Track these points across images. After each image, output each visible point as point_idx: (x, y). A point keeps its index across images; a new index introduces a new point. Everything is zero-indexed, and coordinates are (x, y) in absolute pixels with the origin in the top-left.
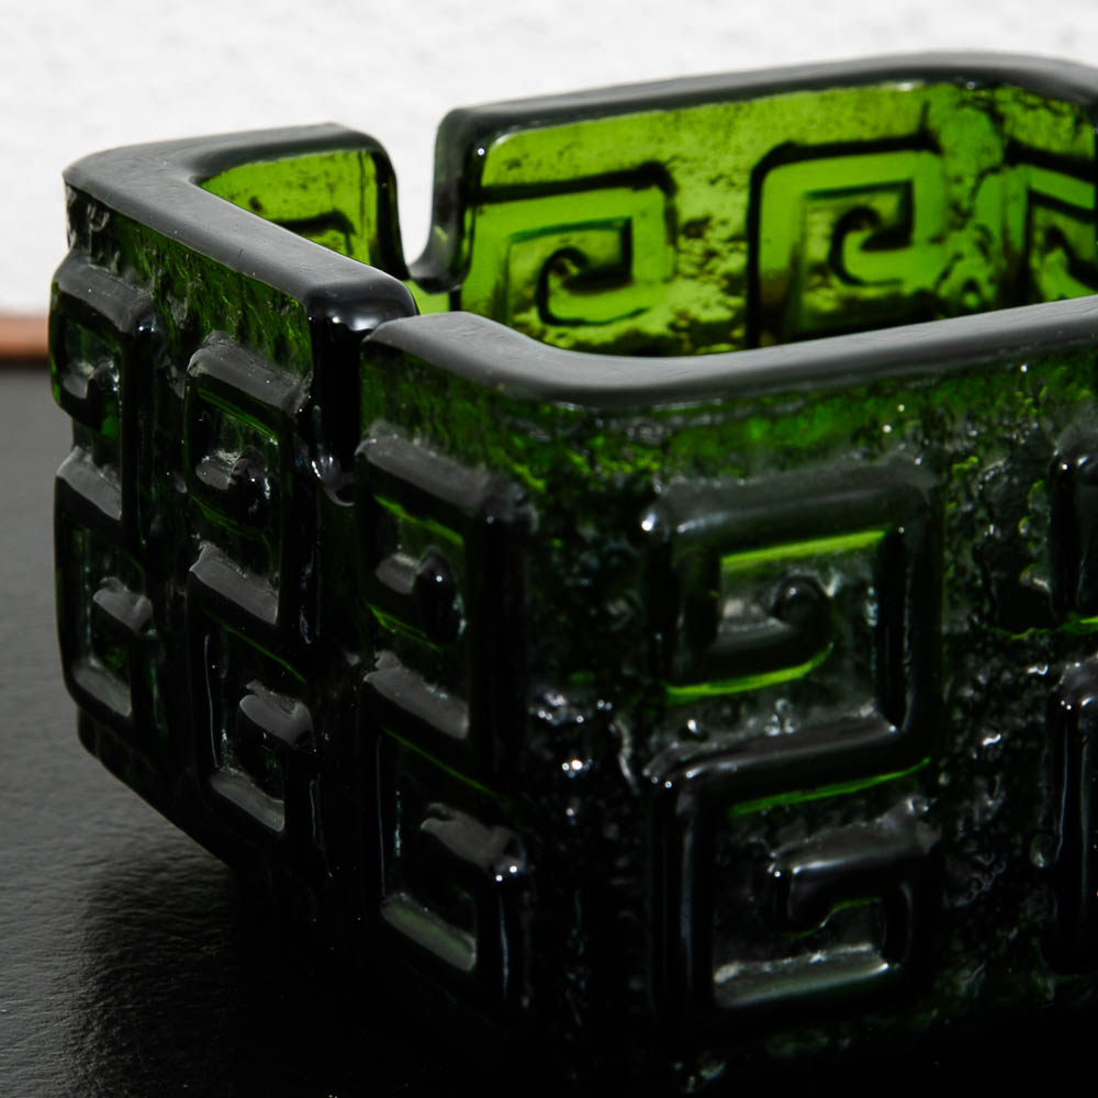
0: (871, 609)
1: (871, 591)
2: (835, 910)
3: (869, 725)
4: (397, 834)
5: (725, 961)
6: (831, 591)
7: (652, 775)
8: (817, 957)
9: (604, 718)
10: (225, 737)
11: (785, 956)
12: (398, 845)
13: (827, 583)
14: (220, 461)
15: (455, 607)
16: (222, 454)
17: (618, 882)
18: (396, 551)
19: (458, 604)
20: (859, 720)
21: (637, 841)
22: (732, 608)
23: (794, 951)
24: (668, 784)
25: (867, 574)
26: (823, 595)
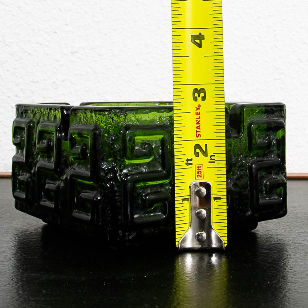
0: (160, 151)
1: (160, 147)
2: (155, 206)
3: (161, 171)
4: (76, 199)
5: (136, 214)
6: (153, 147)
7: (123, 177)
8: (152, 215)
9: (114, 167)
10: (43, 194)
11: (146, 214)
12: (76, 201)
13: (153, 146)
14: (43, 142)
15: (87, 152)
16: (43, 141)
17: (116, 198)
18: (76, 145)
19: (88, 151)
20: (159, 170)
21: (120, 190)
22: (137, 148)
23: (148, 213)
24: (125, 180)
25: (160, 145)
26: (152, 147)
